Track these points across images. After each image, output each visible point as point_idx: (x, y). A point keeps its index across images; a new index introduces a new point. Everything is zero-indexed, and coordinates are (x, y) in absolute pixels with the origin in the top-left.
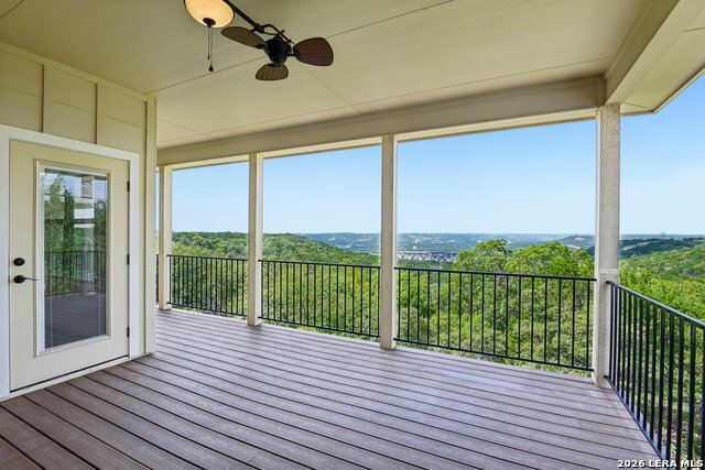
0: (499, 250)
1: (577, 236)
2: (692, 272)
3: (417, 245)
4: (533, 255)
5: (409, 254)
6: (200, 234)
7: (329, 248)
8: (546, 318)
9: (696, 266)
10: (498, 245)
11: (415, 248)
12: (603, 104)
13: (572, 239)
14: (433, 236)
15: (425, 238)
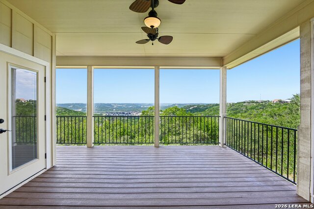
3: (115, 108)
4: (170, 111)
5: (112, 113)
7: (70, 111)
8: (179, 134)
11: (114, 110)
12: (222, 66)
14: (123, 104)
15: (119, 106)
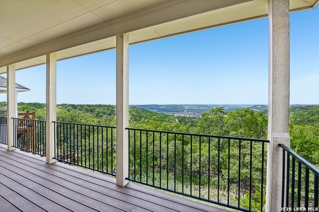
0: (221, 112)
1: (258, 105)
2: (309, 121)
3: (187, 110)
4: (236, 115)
5: (183, 114)
6: (87, 105)
9: (311, 118)
10: (220, 110)
11: (185, 111)
13: (255, 106)
15: (190, 107)
